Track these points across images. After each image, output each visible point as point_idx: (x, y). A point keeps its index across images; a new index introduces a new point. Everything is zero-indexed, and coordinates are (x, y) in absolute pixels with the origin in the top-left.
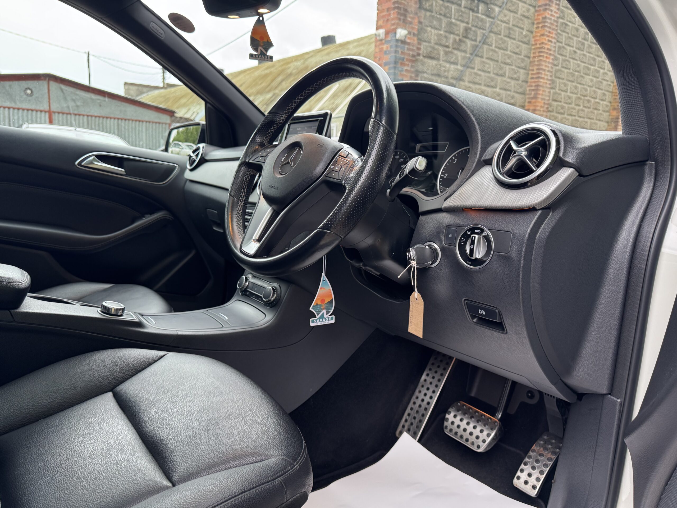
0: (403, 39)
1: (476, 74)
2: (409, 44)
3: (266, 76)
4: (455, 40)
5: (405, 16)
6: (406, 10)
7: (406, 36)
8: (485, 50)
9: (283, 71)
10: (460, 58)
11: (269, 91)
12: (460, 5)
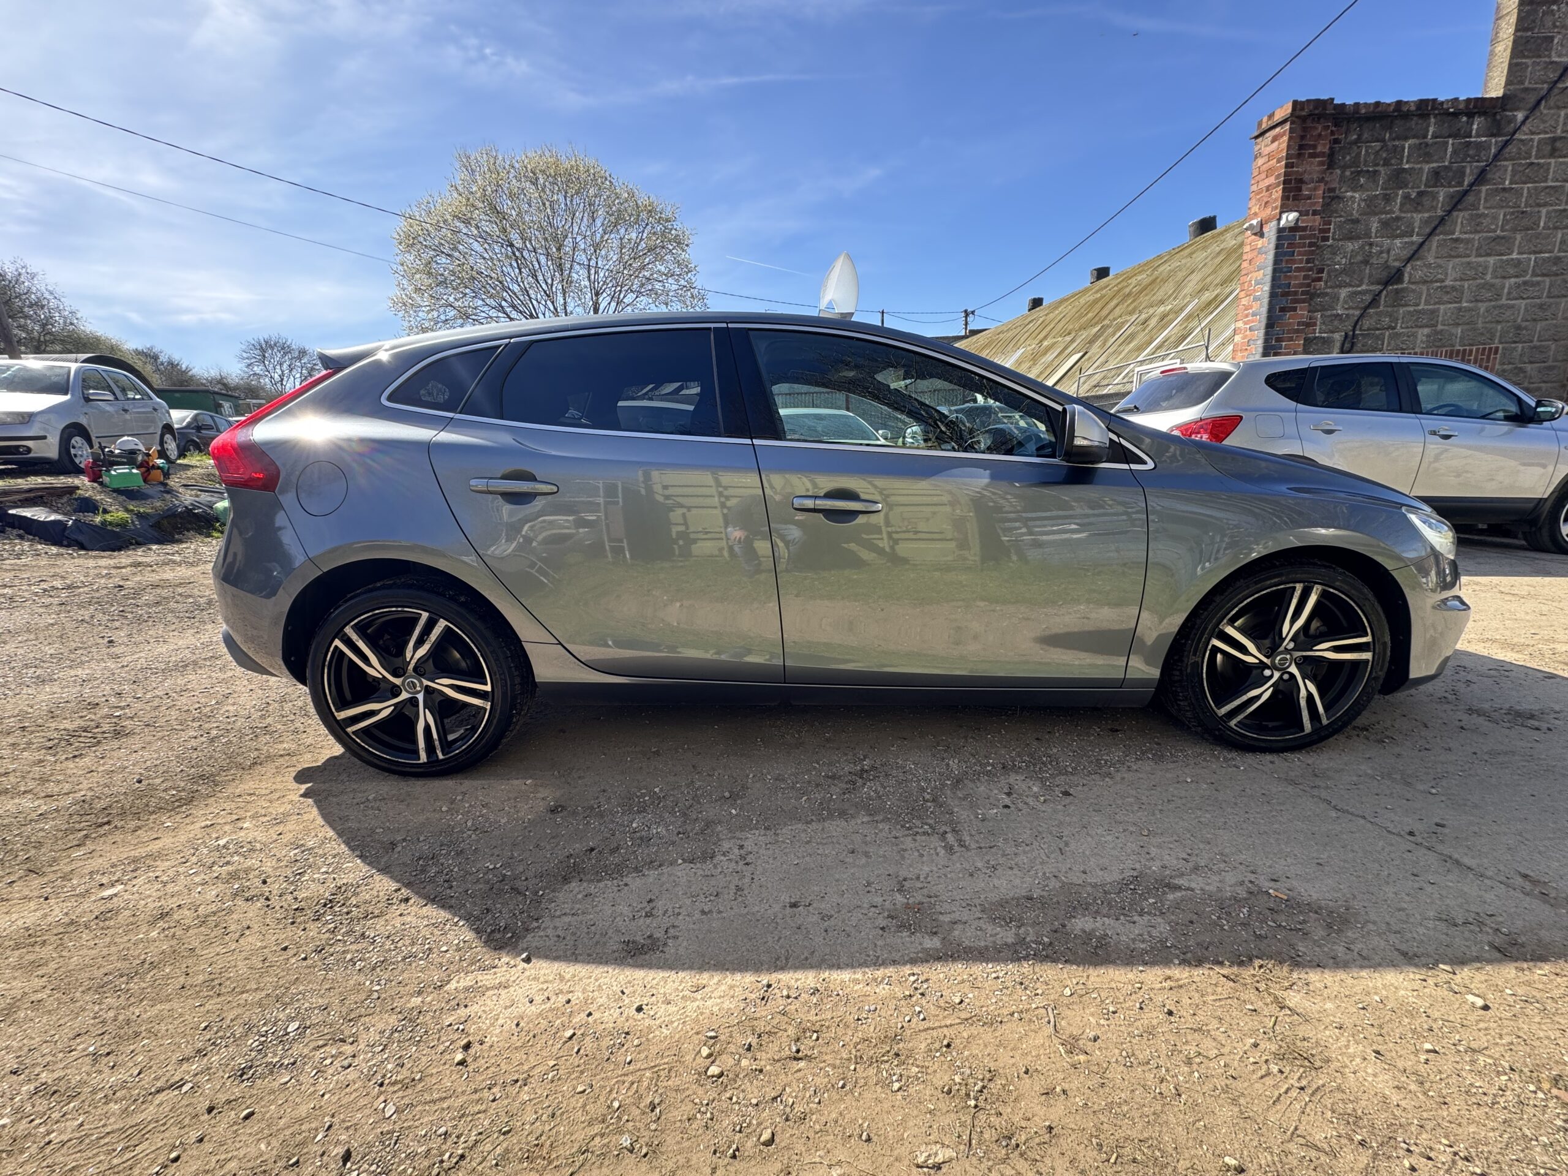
0: (1292, 224)
1: (1457, 240)
2: (1304, 229)
3: (1096, 301)
4: (1406, 197)
5: (1300, 190)
6: (1301, 181)
7: (1297, 220)
8: (1483, 195)
9: (1119, 291)
10: (1417, 224)
11: (1097, 323)
12: (1425, 137)
